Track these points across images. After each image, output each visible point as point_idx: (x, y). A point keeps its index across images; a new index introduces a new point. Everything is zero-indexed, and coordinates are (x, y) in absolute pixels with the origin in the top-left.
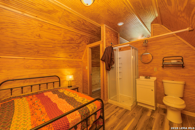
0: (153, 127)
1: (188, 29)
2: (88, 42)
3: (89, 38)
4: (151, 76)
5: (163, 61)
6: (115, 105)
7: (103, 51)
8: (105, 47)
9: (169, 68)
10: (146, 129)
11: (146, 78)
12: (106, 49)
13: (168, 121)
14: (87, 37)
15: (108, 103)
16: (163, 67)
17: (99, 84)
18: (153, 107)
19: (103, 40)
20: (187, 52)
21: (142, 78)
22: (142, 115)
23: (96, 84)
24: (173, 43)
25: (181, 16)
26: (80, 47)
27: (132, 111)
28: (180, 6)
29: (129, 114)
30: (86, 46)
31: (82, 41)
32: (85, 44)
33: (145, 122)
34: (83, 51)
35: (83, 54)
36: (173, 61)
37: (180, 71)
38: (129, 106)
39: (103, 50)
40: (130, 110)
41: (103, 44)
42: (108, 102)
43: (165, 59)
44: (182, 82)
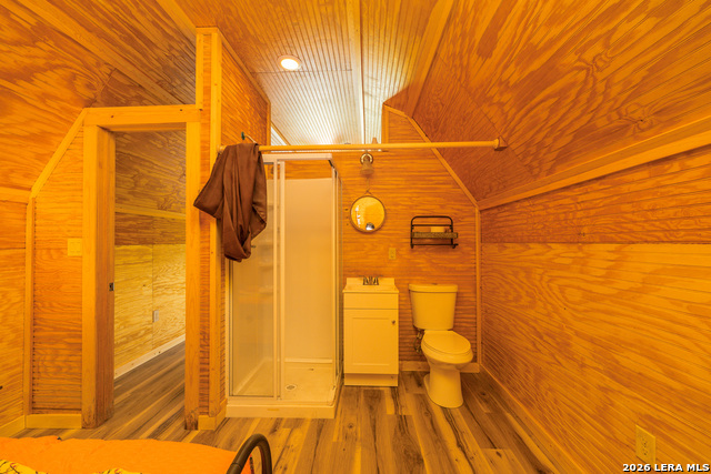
0: (423, 453)
1: (496, 143)
2: (89, 86)
3: (105, 69)
4: (382, 276)
5: (412, 226)
6: (262, 419)
7: (204, 165)
8: (216, 147)
9: (423, 249)
10: (411, 472)
11: (366, 282)
12: (222, 157)
13: (439, 409)
14: (91, 61)
15: (226, 421)
16: (412, 246)
17: (148, 331)
18: (392, 376)
19: (207, 103)
20: (460, 207)
21: (354, 283)
22: (375, 420)
23: (134, 336)
24: (433, 178)
25: (496, 99)
26: (18, 105)
27: (338, 417)
28: (517, 65)
29: (335, 435)
30: (71, 112)
31: (42, 70)
32: (66, 94)
33: (395, 447)
34: (41, 138)
35: (43, 158)
36: (435, 230)
37: (447, 258)
38: (327, 403)
39: (205, 157)
40: (332, 417)
41: (206, 126)
42: (227, 416)
43: (416, 222)
44: (453, 288)
